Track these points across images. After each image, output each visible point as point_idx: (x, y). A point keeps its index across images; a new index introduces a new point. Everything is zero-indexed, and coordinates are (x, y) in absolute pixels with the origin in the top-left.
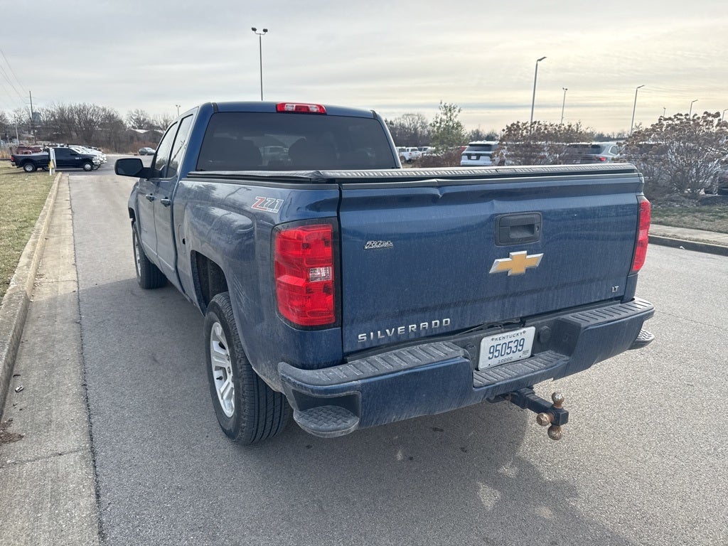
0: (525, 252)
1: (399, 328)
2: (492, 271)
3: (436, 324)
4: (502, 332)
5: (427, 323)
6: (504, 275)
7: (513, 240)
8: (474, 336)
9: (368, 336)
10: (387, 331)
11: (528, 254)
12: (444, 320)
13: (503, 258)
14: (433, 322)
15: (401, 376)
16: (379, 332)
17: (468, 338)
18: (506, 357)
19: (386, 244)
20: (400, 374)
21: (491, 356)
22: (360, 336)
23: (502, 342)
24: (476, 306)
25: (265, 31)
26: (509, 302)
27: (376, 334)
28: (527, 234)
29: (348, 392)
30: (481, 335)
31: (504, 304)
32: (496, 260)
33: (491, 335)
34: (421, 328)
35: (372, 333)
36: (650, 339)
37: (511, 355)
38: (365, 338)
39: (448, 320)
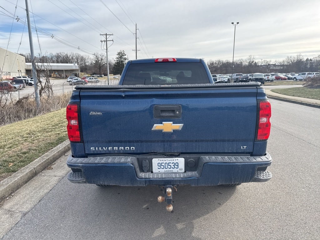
0: (172, 122)
1: (109, 148)
2: (153, 129)
3: (127, 148)
4: (164, 158)
5: (123, 148)
6: (160, 132)
7: (163, 116)
8: (149, 157)
9: (95, 149)
10: (104, 148)
11: (173, 123)
12: (131, 148)
13: (159, 124)
14: (126, 148)
15: (99, 166)
16: (100, 148)
17: (145, 157)
18: (168, 169)
19: (99, 113)
20: (98, 165)
21: (159, 167)
22: (91, 148)
23: (165, 162)
24: (149, 143)
25: (238, 23)
26: (167, 144)
27: (98, 149)
28: (172, 114)
29: (77, 168)
30: (153, 157)
31: (164, 145)
32: (155, 125)
33: (158, 158)
34: (120, 149)
35: (97, 148)
36: (269, 178)
37: (172, 169)
38: (94, 149)
39: (134, 148)
